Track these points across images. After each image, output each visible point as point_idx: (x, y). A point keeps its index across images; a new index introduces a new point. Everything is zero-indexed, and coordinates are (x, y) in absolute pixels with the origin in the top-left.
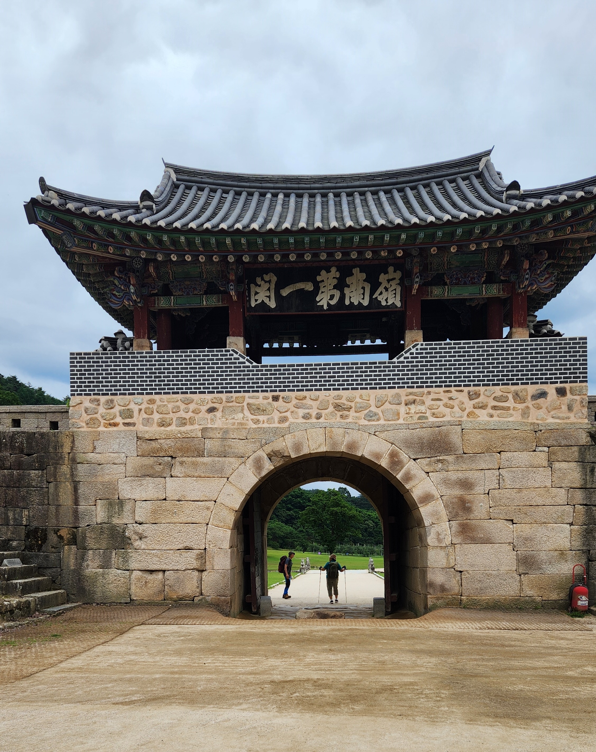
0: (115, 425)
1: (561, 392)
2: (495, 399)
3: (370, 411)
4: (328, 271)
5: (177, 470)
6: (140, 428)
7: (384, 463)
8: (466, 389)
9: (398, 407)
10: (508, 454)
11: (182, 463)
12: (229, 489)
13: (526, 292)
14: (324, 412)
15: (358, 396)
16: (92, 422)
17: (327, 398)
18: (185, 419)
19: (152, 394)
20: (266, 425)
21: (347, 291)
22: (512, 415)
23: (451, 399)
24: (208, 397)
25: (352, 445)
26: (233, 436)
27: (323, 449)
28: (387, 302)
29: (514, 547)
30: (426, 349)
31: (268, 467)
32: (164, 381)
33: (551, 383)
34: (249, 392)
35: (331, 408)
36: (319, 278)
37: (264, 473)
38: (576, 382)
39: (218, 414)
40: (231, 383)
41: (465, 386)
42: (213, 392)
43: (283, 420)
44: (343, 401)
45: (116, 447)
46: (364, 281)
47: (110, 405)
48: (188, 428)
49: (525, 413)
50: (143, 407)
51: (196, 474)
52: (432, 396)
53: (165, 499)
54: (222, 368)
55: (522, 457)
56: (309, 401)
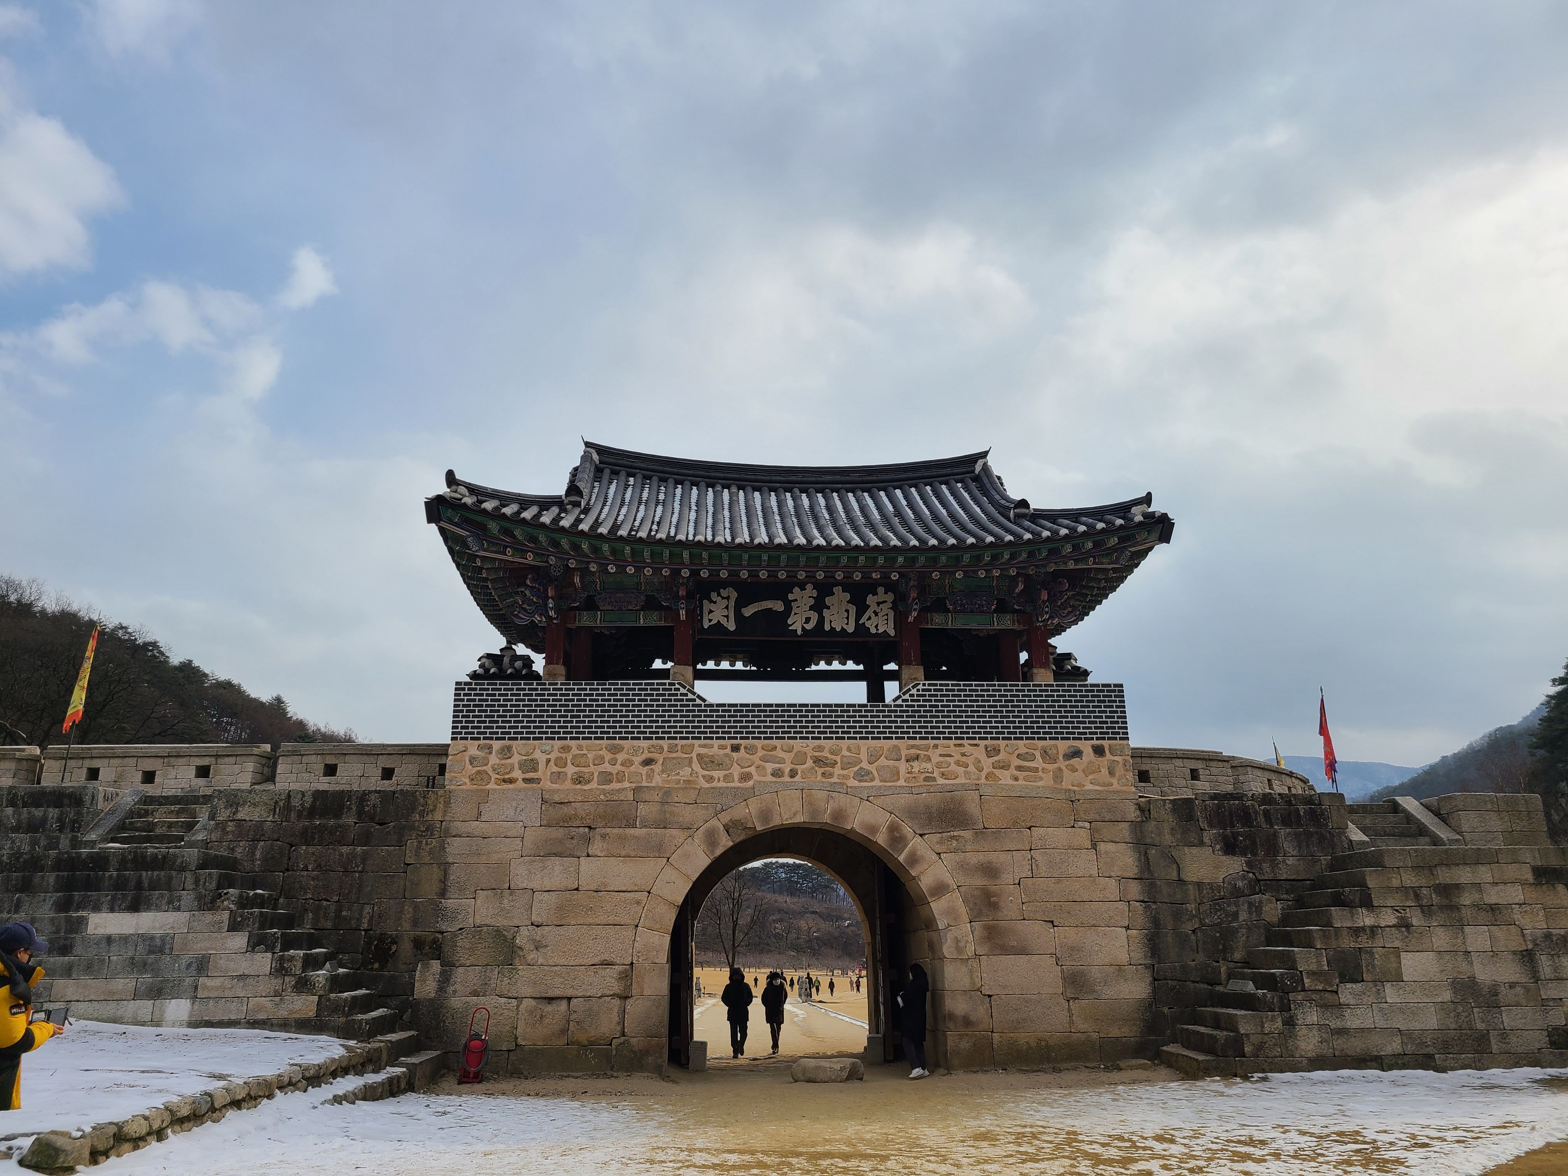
0: (511, 781)
1: (1099, 751)
2: (1019, 756)
3: (861, 768)
4: (803, 588)
5: (597, 847)
6: (547, 784)
7: (881, 839)
8: (983, 743)
9: (897, 763)
10: (1041, 830)
11: (603, 836)
12: (669, 874)
13: (1045, 626)
14: (800, 768)
15: (844, 748)
16: (480, 777)
17: (804, 750)
18: (611, 774)
19: (566, 738)
20: (722, 784)
21: (826, 612)
22: (1041, 779)
23: (963, 755)
24: (644, 744)
25: (839, 815)
26: (676, 799)
27: (799, 819)
28: (877, 630)
29: (1057, 959)
30: (930, 690)
31: (725, 843)
32: (584, 722)
33: (1086, 739)
34: (700, 738)
35: (810, 763)
36: (791, 597)
37: (719, 852)
38: (1116, 739)
39: (657, 768)
40: (676, 727)
41: (980, 738)
42: (651, 738)
43: (746, 777)
44: (826, 754)
45: (510, 813)
46: (848, 602)
47: (506, 752)
48: (615, 786)
49: (1058, 776)
50: (553, 756)
51: (624, 853)
52: (939, 751)
53: (577, 889)
54: (664, 706)
55: (1058, 836)
56: (780, 753)
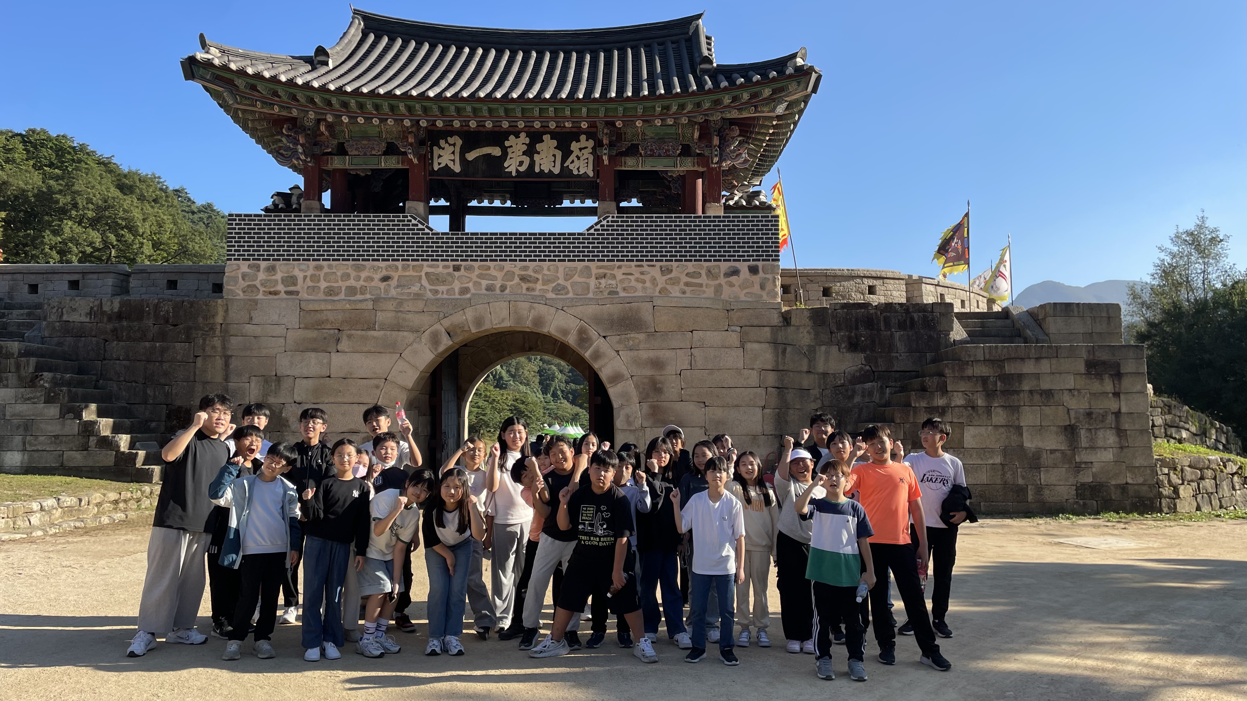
0: (276, 293)
1: (754, 270)
2: (687, 275)
3: (559, 284)
4: (517, 136)
5: (344, 345)
6: (304, 295)
7: (571, 341)
8: (659, 264)
9: (588, 281)
10: (701, 334)
11: (349, 337)
12: (401, 365)
13: (720, 168)
14: (509, 284)
15: (545, 268)
16: (250, 289)
17: (513, 269)
18: (355, 288)
19: (319, 260)
20: (445, 296)
21: (536, 157)
22: (704, 292)
23: (642, 273)
24: (383, 264)
25: (538, 321)
26: (407, 308)
27: (507, 324)
28: (579, 171)
29: (706, 431)
30: (618, 222)
31: (446, 343)
32: (334, 247)
33: (744, 261)
34: (428, 260)
35: (517, 280)
36: (507, 144)
37: (441, 348)
38: (769, 260)
39: (393, 283)
40: (408, 251)
41: (657, 261)
42: (388, 260)
43: (464, 291)
44: (530, 272)
45: (275, 318)
46: (555, 148)
47: (271, 270)
48: (359, 297)
49: (718, 289)
50: (309, 273)
51: (366, 349)
52: (624, 270)
53: (329, 377)
54: (399, 234)
55: (714, 337)
56: (493, 272)
